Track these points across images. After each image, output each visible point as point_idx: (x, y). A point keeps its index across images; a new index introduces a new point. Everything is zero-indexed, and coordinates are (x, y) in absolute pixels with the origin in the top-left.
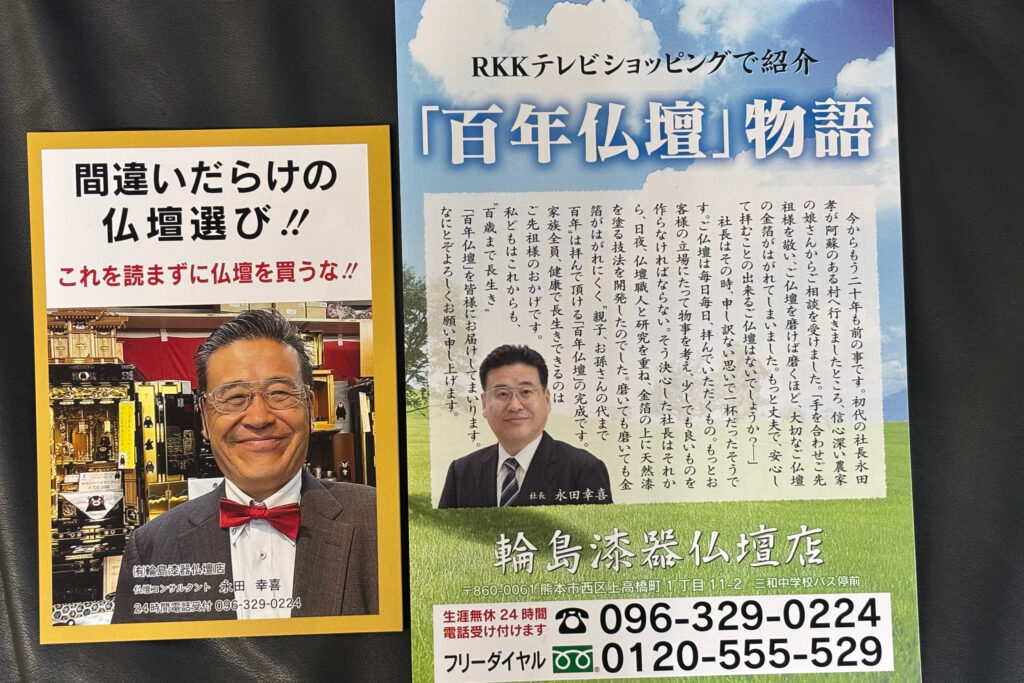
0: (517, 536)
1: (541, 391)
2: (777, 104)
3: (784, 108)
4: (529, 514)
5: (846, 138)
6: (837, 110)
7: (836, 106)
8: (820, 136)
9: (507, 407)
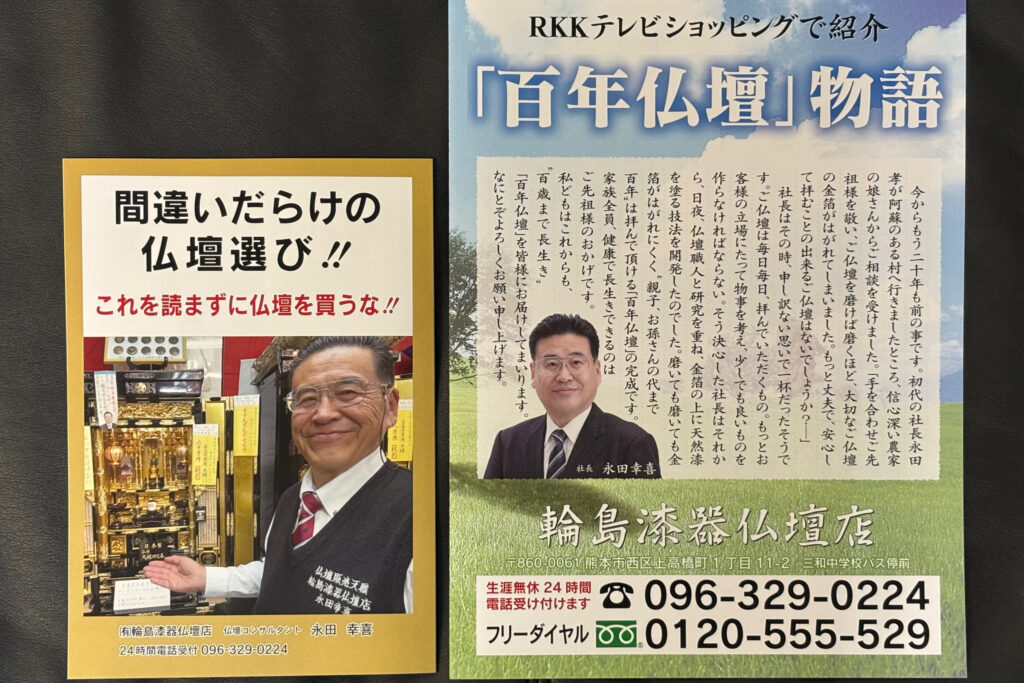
0: (563, 509)
1: (591, 362)
2: (844, 71)
3: (851, 75)
4: (576, 487)
5: (914, 108)
6: (906, 79)
7: (905, 75)
8: (887, 106)
9: (556, 378)
